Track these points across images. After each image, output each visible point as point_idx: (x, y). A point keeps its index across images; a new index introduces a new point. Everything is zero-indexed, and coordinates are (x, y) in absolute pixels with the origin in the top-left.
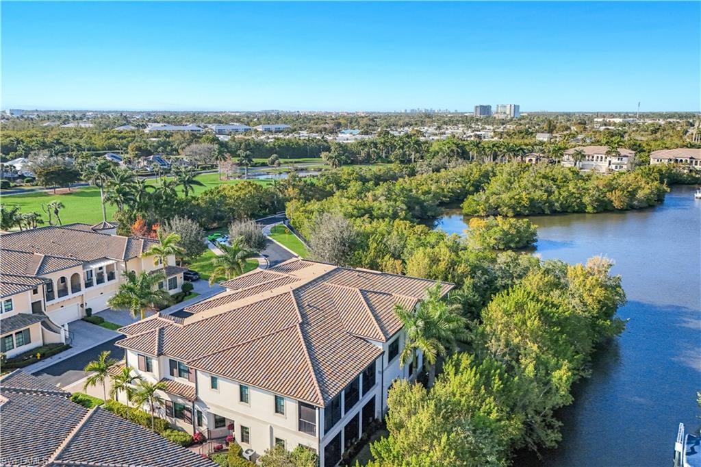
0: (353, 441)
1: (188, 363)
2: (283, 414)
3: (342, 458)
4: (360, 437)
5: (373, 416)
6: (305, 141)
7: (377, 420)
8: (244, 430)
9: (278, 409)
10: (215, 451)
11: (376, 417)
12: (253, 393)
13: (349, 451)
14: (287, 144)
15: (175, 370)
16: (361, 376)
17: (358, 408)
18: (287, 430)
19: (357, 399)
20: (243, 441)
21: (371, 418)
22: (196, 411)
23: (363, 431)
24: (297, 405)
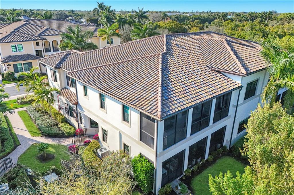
0: (199, 160)
1: (69, 73)
2: (128, 122)
3: (184, 174)
4: (206, 158)
5: (222, 143)
6: (208, 16)
7: (225, 147)
8: (104, 132)
9: (125, 118)
10: (84, 144)
11: (224, 144)
12: (108, 101)
13: (193, 168)
14: (198, 17)
15: (69, 81)
16: (214, 101)
17: (207, 133)
18: (132, 139)
19: (207, 124)
20: (104, 141)
21: (219, 145)
22: (78, 112)
23: (210, 154)
24: (139, 115)
